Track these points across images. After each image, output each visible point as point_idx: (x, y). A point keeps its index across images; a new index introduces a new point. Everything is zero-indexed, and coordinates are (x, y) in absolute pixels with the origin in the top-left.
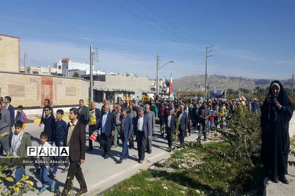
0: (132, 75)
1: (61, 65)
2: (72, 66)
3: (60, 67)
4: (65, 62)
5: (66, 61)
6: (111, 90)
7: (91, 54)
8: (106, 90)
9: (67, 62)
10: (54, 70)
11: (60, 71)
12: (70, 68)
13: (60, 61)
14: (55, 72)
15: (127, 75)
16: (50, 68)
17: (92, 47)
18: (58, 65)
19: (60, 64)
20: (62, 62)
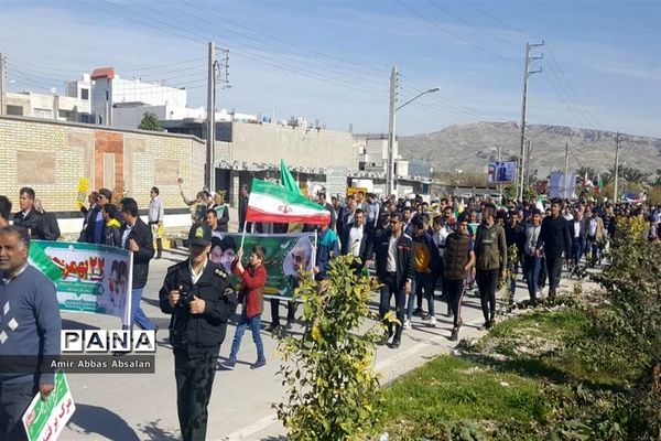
0: (304, 123)
1: (89, 88)
2: (122, 90)
3: (85, 94)
4: (103, 78)
5: (106, 76)
6: (252, 168)
7: (212, 66)
8: (240, 168)
9: (109, 80)
10: (68, 103)
11: (85, 107)
12: (116, 99)
13: (87, 77)
14: (70, 107)
15: (294, 124)
16: (57, 97)
17: (213, 44)
18: (80, 86)
19: (86, 83)
20: (93, 78)
